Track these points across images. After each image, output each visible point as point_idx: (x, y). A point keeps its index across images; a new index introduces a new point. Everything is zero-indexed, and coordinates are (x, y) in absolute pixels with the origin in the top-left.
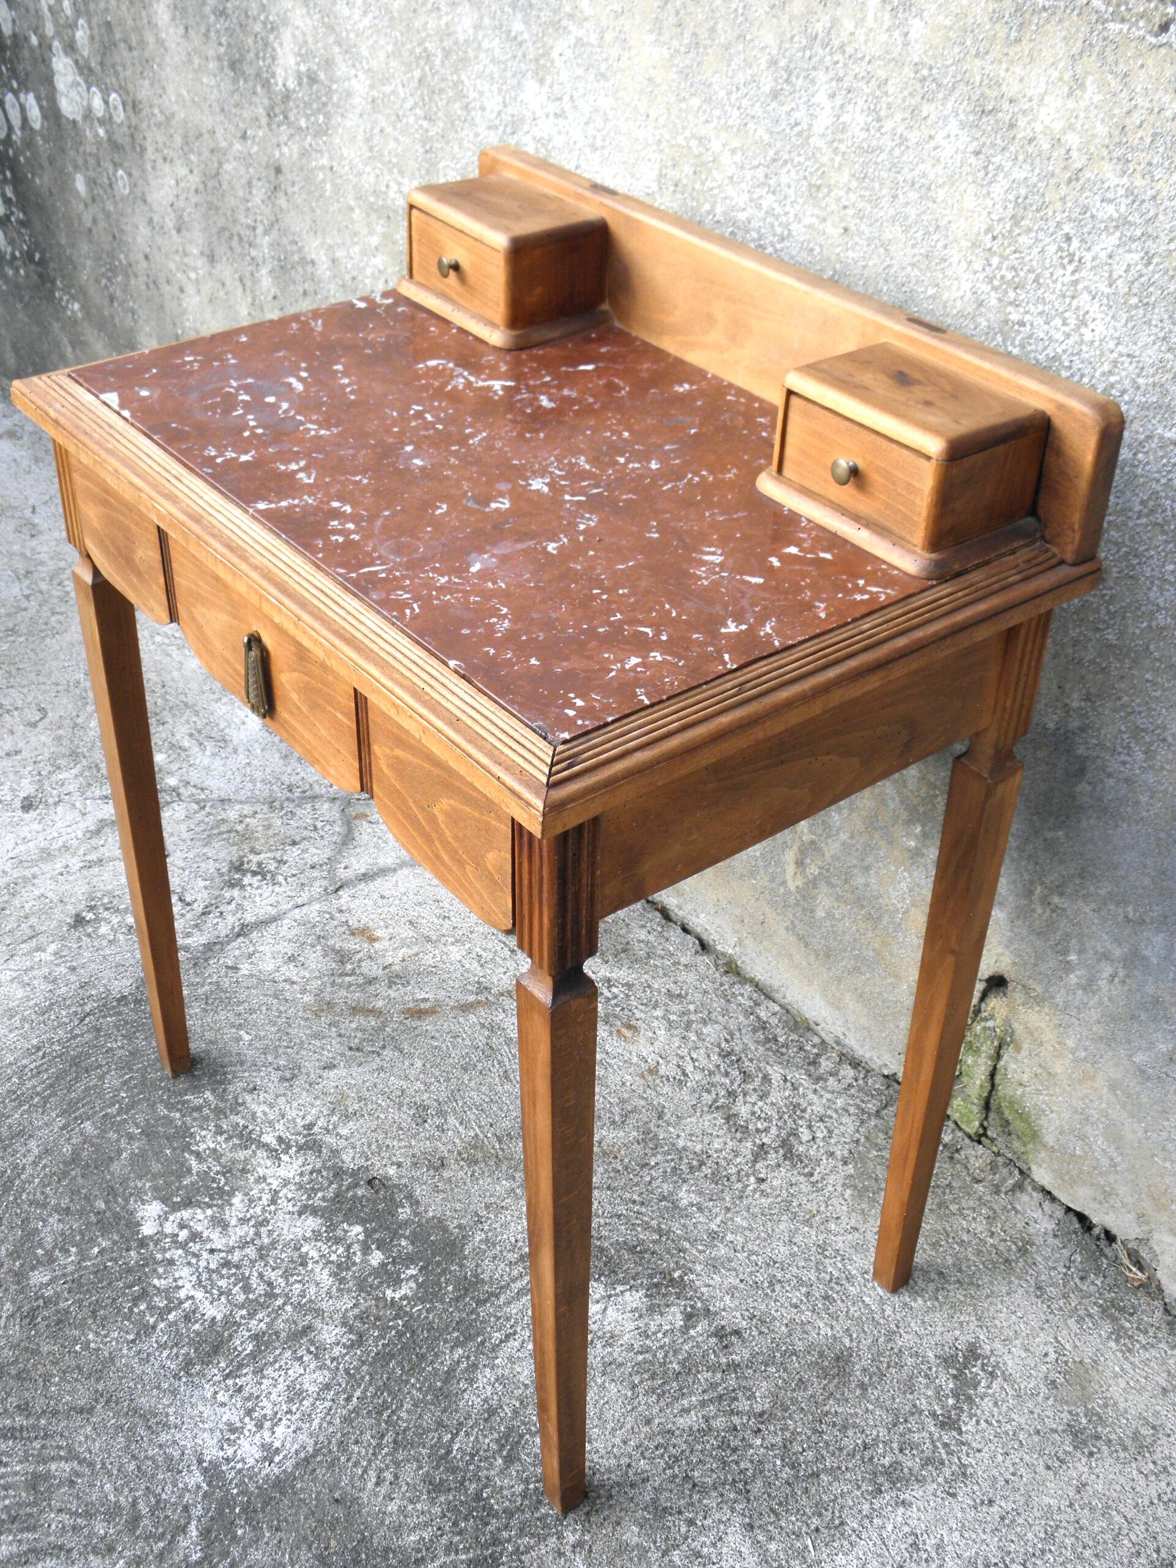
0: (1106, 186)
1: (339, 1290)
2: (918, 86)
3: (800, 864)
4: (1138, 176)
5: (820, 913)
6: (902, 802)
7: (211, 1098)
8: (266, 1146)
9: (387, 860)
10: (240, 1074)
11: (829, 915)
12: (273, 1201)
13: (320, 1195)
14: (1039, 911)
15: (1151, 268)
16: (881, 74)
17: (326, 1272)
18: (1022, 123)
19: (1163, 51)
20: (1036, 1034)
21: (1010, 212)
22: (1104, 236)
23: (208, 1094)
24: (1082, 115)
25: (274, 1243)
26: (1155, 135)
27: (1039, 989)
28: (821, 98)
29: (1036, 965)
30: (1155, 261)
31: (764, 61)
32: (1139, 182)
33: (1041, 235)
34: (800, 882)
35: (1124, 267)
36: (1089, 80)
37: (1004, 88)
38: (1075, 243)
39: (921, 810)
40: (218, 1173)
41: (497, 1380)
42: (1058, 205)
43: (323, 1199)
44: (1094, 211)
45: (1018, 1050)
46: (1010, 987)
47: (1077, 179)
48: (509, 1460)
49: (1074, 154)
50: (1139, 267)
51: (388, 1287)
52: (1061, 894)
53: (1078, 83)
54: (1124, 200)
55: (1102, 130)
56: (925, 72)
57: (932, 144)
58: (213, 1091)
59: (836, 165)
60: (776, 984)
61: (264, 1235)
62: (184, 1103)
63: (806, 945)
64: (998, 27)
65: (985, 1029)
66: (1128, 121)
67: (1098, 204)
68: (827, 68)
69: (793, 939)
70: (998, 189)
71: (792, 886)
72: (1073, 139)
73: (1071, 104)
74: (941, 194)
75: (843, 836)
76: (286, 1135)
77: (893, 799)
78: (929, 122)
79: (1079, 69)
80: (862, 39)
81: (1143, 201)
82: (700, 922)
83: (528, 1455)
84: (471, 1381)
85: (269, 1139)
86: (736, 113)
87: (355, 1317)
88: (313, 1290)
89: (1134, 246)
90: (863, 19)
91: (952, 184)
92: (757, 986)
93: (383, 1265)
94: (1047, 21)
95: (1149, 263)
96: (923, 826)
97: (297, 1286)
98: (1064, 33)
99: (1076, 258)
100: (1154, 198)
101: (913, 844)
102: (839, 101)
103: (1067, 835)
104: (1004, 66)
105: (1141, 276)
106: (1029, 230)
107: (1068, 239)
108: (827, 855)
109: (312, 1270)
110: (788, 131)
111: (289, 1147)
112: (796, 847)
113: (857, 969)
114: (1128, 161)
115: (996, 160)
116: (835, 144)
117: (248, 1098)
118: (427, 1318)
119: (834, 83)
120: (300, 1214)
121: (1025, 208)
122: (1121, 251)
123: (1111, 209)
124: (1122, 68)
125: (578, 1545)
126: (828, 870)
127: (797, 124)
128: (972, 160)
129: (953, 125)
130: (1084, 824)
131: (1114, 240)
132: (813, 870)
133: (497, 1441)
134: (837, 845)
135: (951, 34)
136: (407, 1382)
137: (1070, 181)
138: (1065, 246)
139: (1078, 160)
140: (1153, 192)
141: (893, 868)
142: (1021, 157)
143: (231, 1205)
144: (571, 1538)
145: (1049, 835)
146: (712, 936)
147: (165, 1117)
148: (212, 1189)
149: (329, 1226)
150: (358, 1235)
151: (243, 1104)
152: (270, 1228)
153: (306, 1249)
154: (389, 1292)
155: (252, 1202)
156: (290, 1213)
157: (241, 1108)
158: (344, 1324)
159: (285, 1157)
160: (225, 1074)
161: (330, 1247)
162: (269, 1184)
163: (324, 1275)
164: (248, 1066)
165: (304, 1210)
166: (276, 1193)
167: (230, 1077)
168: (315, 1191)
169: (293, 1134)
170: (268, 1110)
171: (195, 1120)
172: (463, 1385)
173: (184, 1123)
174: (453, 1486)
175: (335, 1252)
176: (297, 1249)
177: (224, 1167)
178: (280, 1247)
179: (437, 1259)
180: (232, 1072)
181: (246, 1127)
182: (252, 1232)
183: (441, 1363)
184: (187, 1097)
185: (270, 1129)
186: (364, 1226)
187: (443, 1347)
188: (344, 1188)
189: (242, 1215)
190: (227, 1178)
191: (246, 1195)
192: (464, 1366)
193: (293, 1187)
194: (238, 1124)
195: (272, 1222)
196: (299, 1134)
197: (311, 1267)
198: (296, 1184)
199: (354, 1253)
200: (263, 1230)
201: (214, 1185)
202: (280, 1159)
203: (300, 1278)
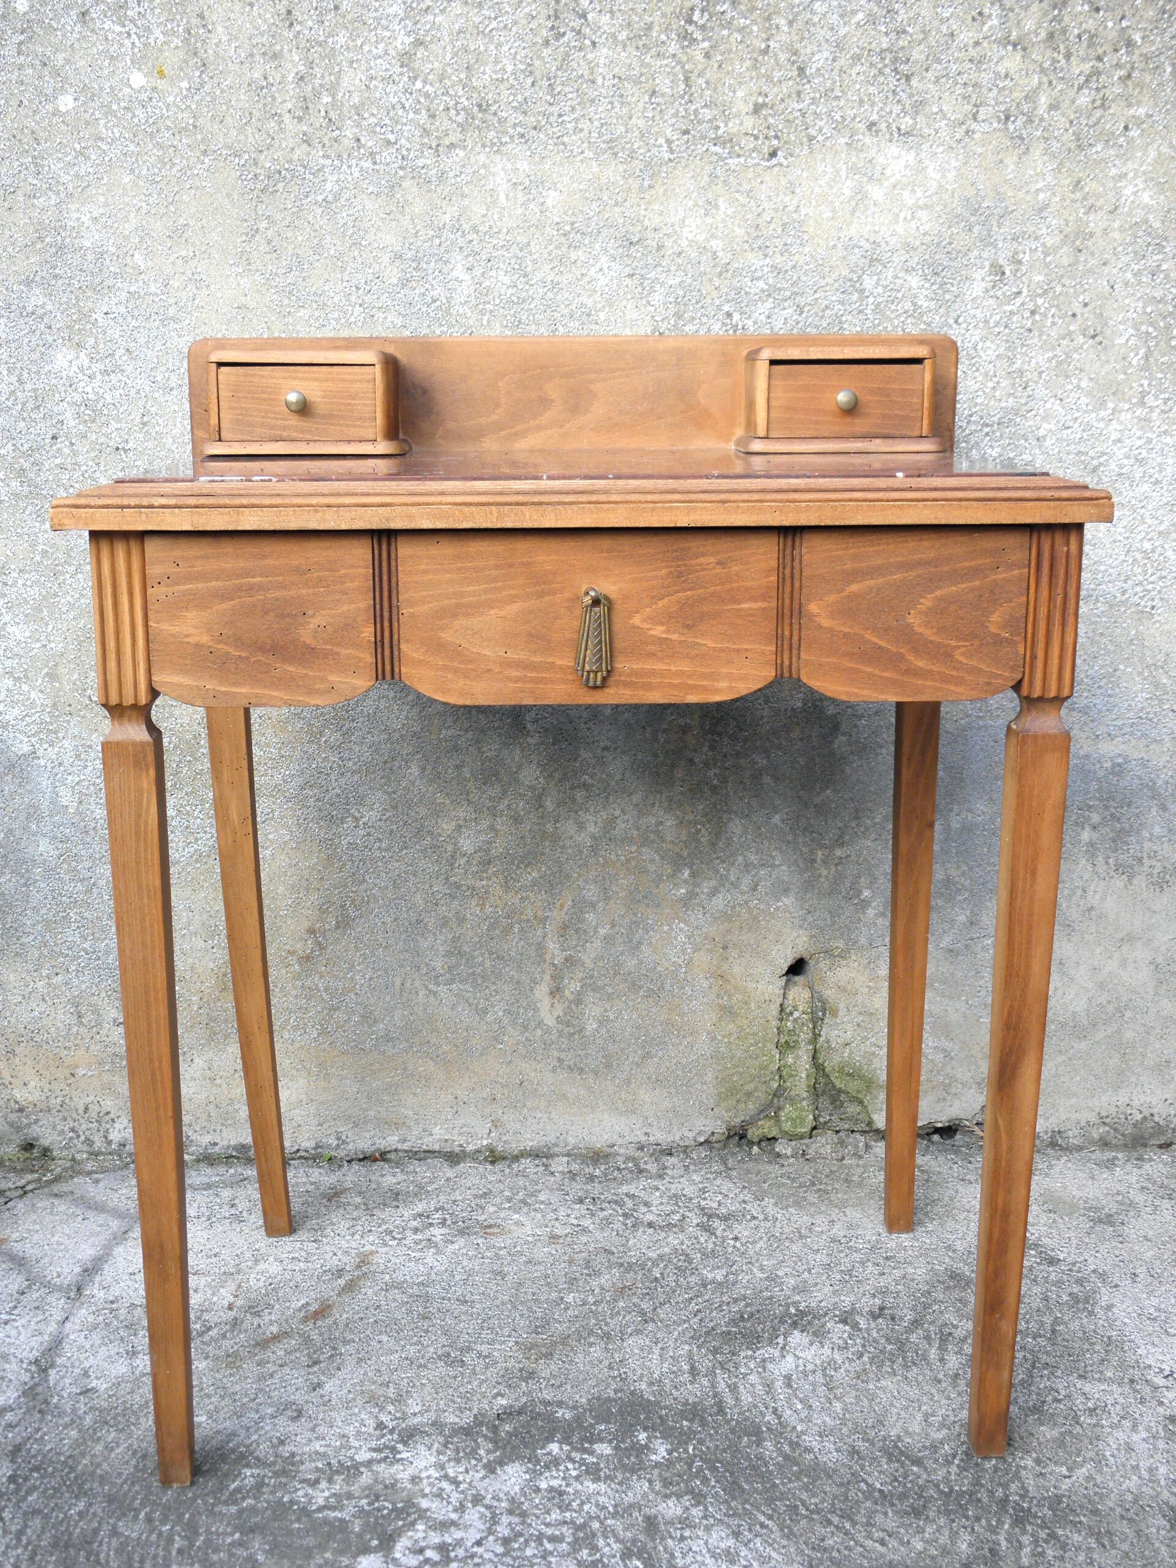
0: (753, 269)
1: (621, 1484)
2: (563, 239)
3: (556, 991)
4: (778, 255)
5: (591, 1026)
6: (662, 858)
7: (256, 1471)
8: (369, 1463)
9: (87, 1251)
10: (248, 1442)
11: (602, 1022)
12: (455, 1482)
13: (482, 1452)
14: (825, 873)
15: (804, 315)
16: (522, 239)
17: (587, 1483)
18: (668, 243)
19: (776, 169)
20: (849, 988)
21: (672, 309)
22: (760, 304)
23: (248, 1472)
24: (721, 225)
25: (512, 1501)
26: (784, 225)
27: (841, 944)
28: (459, 272)
29: (833, 924)
30: (806, 310)
31: (385, 259)
32: (779, 259)
33: (704, 320)
34: (559, 1011)
35: (782, 321)
36: (721, 201)
37: (646, 223)
38: (736, 317)
39: (685, 853)
40: (369, 1504)
41: (820, 1436)
42: (715, 294)
43: (488, 1452)
44: (747, 289)
45: (835, 1013)
46: (812, 963)
47: (727, 271)
48: (918, 1462)
49: (720, 254)
50: (795, 318)
51: (647, 1455)
52: (842, 845)
53: (711, 205)
54: (770, 275)
55: (740, 232)
56: (568, 228)
57: (586, 279)
58: (248, 1466)
59: (485, 323)
60: (551, 1138)
61: (496, 1504)
62: (238, 1490)
63: (581, 1071)
64: (630, 181)
65: (795, 1020)
66: (760, 221)
67: (749, 284)
68: (461, 248)
69: (563, 1076)
70: (657, 298)
71: (550, 1021)
72: (716, 244)
73: (709, 220)
74: (602, 316)
75: (602, 931)
76: (373, 1444)
77: (652, 861)
78: (579, 264)
79: (710, 196)
80: (496, 217)
81: (786, 271)
82: (437, 1136)
83: (920, 1451)
84: (809, 1450)
85: (364, 1456)
86: (358, 309)
87: (664, 1487)
88: (602, 1500)
89: (786, 304)
90: (494, 202)
91: (611, 305)
92: (535, 1154)
93: (617, 1448)
94: (675, 168)
95: (802, 312)
96: (691, 868)
97: (586, 1507)
98: (690, 174)
99: (740, 327)
100: (794, 267)
101: (683, 891)
102: (477, 272)
103: (834, 790)
104: (643, 207)
105: (798, 323)
106: (693, 319)
107: (729, 315)
108: (589, 963)
109: (577, 1491)
110: (424, 309)
111: (393, 1450)
112: (547, 978)
113: (648, 1055)
114: (767, 247)
115: (652, 275)
116: (481, 307)
117: (289, 1448)
118: (708, 1448)
119: (471, 258)
120: (493, 1471)
121: (685, 305)
122: (776, 310)
123: (761, 284)
124: (746, 187)
125: (1038, 1461)
126: (592, 977)
127: (434, 301)
128: (628, 281)
129: (604, 261)
130: (848, 771)
131: (769, 304)
132: (572, 986)
133: (890, 1461)
134: (598, 944)
135: (587, 194)
136: (774, 1485)
137: (720, 274)
138: (728, 321)
139: (724, 257)
140: (793, 263)
141: (666, 928)
142: (673, 268)
143: (428, 1510)
144: (1030, 1463)
145: (818, 800)
146: (458, 1141)
147: (241, 1512)
148: (389, 1515)
149: (530, 1461)
150: (561, 1449)
151: (293, 1455)
152: (490, 1496)
153: (543, 1485)
154: (653, 1457)
155: (439, 1495)
156: (484, 1478)
157: (297, 1458)
158: (666, 1497)
159: (404, 1455)
160: (233, 1451)
161: (558, 1470)
162: (428, 1477)
163: (591, 1486)
164: (243, 1433)
165: (490, 1469)
166: (446, 1477)
167: (242, 1449)
168: (473, 1453)
169: (378, 1439)
170: (324, 1442)
171: (273, 1493)
172: (809, 1457)
173: (268, 1502)
174: (921, 1503)
175: (567, 1469)
176: (538, 1490)
177: (367, 1497)
178: (523, 1499)
179: (642, 1417)
180: (238, 1445)
181: (329, 1464)
182: (482, 1510)
183: (772, 1459)
184: (232, 1487)
185: (353, 1451)
186: (553, 1441)
187: (753, 1451)
188: (490, 1435)
189: (450, 1508)
190: (385, 1500)
191: (425, 1496)
192: (787, 1448)
193: (452, 1464)
194: (317, 1468)
195: (482, 1492)
196: (383, 1436)
197: (570, 1490)
198: (449, 1460)
199: (582, 1459)
200: (487, 1501)
201: (386, 1512)
202: (402, 1459)
203: (578, 1502)
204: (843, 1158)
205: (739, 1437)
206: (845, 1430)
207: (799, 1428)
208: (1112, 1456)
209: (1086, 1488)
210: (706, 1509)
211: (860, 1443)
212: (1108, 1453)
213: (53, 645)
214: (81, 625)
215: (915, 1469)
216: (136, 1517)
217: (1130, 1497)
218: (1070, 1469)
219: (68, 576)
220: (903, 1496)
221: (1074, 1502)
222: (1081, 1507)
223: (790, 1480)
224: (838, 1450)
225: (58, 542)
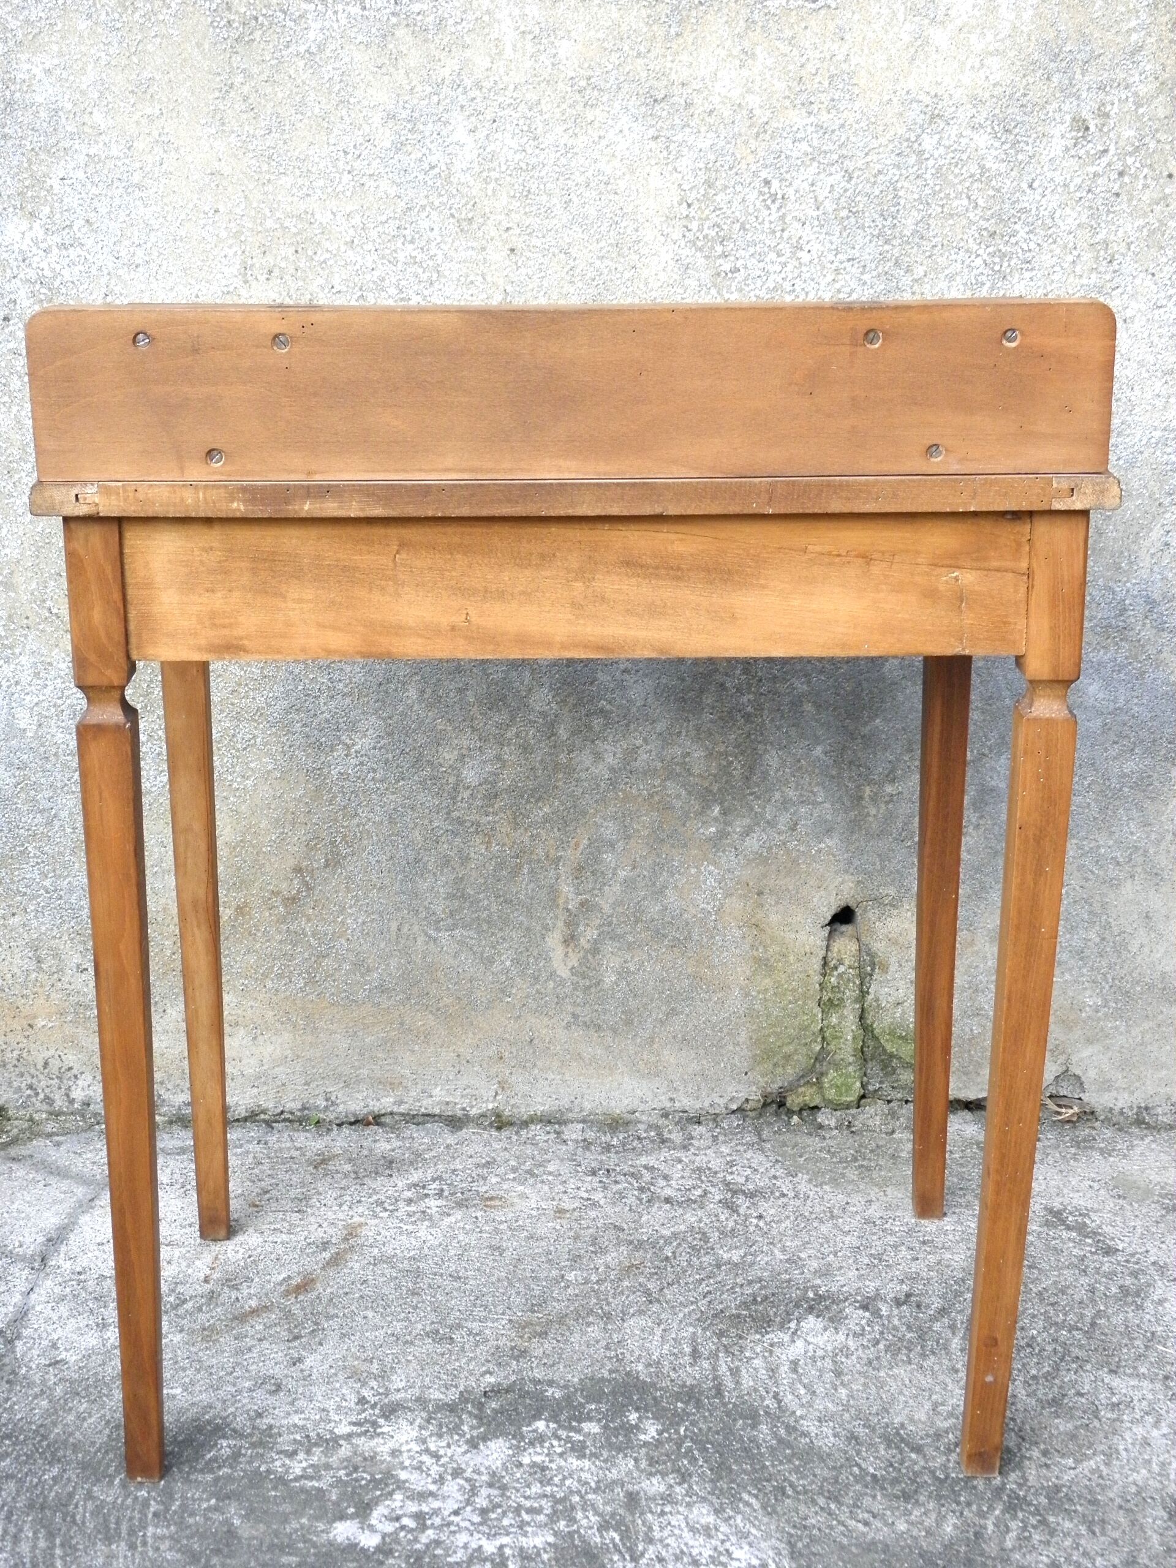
0: (795, 129)
1: (605, 1461)
2: (578, 97)
3: (570, 940)
4: (824, 113)
5: (610, 978)
6: (689, 793)
7: (232, 1442)
8: (349, 1436)
9: (51, 1220)
10: (224, 1414)
11: (623, 973)
12: (436, 1456)
13: (465, 1428)
14: (873, 811)
15: (853, 182)
16: (532, 96)
17: (571, 1460)
18: (698, 100)
19: (823, 12)
20: (901, 940)
21: (702, 177)
22: (802, 169)
23: (224, 1443)
24: (758, 78)
25: (493, 1474)
26: (831, 77)
27: (892, 891)
28: (460, 134)
29: (883, 869)
30: (855, 175)
31: (377, 119)
32: (824, 117)
33: (739, 188)
34: (574, 962)
35: (828, 189)
36: (758, 50)
37: (673, 76)
38: (775, 184)
39: (715, 788)
40: (347, 1475)
41: (820, 1421)
42: (751, 158)
43: (472, 1428)
44: (788, 153)
45: (885, 969)
46: (858, 912)
47: (765, 132)
48: (918, 1449)
49: (757, 112)
50: (841, 185)
51: (635, 1435)
52: (893, 781)
53: (748, 54)
54: (814, 135)
55: (780, 86)
56: (583, 83)
57: (604, 142)
58: (224, 1437)
59: (490, 193)
60: (565, 1102)
61: (476, 1477)
62: (215, 1459)
63: (598, 1028)
64: (655, 27)
65: (840, 976)
66: (803, 73)
67: (790, 146)
68: (462, 107)
69: (578, 1033)
70: (684, 164)
71: (564, 972)
72: (753, 101)
73: (745, 72)
74: (622, 185)
75: (622, 874)
76: (354, 1418)
77: (678, 796)
78: (596, 124)
79: (746, 44)
80: (502, 71)
81: (833, 131)
82: (437, 1099)
83: (922, 1438)
84: (805, 1434)
85: (343, 1429)
86: (346, 178)
87: (650, 1465)
88: (585, 1476)
89: (833, 170)
90: (499, 54)
91: (633, 172)
92: (546, 1120)
93: (605, 1427)
94: (706, 13)
95: (851, 178)
96: (721, 803)
97: (568, 1482)
98: (725, 18)
99: (779, 196)
100: (842, 126)
101: (713, 830)
102: (481, 134)
103: (885, 719)
104: (670, 58)
105: (846, 191)
106: (726, 187)
107: (767, 182)
108: (607, 909)
109: (560, 1468)
110: (421, 177)
111: (374, 1424)
112: (560, 924)
113: (673, 1012)
114: (811, 103)
115: (679, 137)
116: (485, 174)
117: (267, 1421)
119: (473, 119)
120: (475, 1446)
121: (717, 171)
122: (822, 176)
123: (804, 146)
124: (788, 33)
125: (1045, 1452)
126: (610, 924)
127: (432, 168)
128: (652, 144)
129: (625, 121)
130: (900, 697)
131: (814, 168)
132: (588, 934)
133: (889, 1447)
134: (617, 888)
135: (605, 44)
136: (764, 1467)
137: (757, 135)
138: (766, 190)
139: (762, 116)
140: (841, 121)
141: (693, 871)
142: (703, 129)
143: (406, 1481)
144: (1036, 1454)
145: (866, 730)
146: (460, 1103)
147: (217, 1480)
148: (367, 1485)
149: (514, 1437)
150: (548, 1426)
151: (271, 1427)
152: (470, 1470)
153: (526, 1460)
154: (642, 1437)
155: (419, 1468)
156: (466, 1452)
157: (275, 1430)
158: (651, 1474)
159: (385, 1429)
160: (209, 1422)
161: (542, 1447)
162: (409, 1451)
163: (574, 1462)
164: (219, 1405)
165: (473, 1444)
166: (427, 1451)
167: (219, 1421)
168: (456, 1429)
169: (358, 1414)
170: (303, 1416)
171: (250, 1463)
172: (804, 1441)
173: (244, 1471)
174: (913, 1488)
175: (552, 1446)
176: (520, 1465)
177: (346, 1468)
178: (504, 1473)
179: (635, 1398)
180: (215, 1417)
181: (308, 1436)
182: (462, 1482)
183: (764, 1441)
184: (208, 1456)
185: (333, 1424)
186: (540, 1419)
187: (746, 1435)
188: (475, 1412)
189: (430, 1480)
190: (364, 1472)
191: (404, 1468)
192: (782, 1432)
193: (434, 1439)
194: (295, 1440)
195: (463, 1466)
196: (364, 1410)
197: (554, 1466)
198: (431, 1435)
199: (568, 1437)
200: (468, 1474)
201: (363, 1482)
202: (383, 1433)
203: (560, 1477)
204: (893, 1132)
205: (735, 1420)
206: (846, 1416)
207: (798, 1413)
208: (1126, 1450)
209: (1090, 1480)
210: (691, 1487)
211: (861, 1429)
212: (1121, 1447)
213: (7, 551)
214: (39, 529)
215: (913, 1456)
216: (111, 1483)
217: (1133, 1489)
218: (1076, 1461)
219: (23, 474)
220: (895, 1481)
221: (1073, 1492)
222: (1079, 1497)
223: (781, 1463)
224: (835, 1436)
225: (12, 437)
